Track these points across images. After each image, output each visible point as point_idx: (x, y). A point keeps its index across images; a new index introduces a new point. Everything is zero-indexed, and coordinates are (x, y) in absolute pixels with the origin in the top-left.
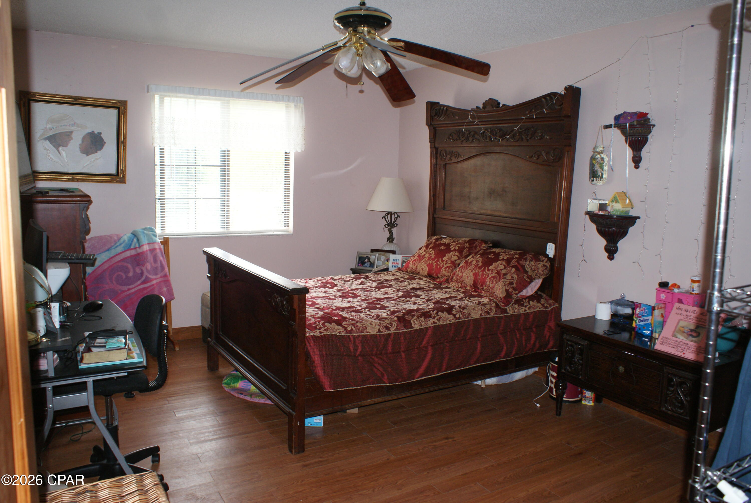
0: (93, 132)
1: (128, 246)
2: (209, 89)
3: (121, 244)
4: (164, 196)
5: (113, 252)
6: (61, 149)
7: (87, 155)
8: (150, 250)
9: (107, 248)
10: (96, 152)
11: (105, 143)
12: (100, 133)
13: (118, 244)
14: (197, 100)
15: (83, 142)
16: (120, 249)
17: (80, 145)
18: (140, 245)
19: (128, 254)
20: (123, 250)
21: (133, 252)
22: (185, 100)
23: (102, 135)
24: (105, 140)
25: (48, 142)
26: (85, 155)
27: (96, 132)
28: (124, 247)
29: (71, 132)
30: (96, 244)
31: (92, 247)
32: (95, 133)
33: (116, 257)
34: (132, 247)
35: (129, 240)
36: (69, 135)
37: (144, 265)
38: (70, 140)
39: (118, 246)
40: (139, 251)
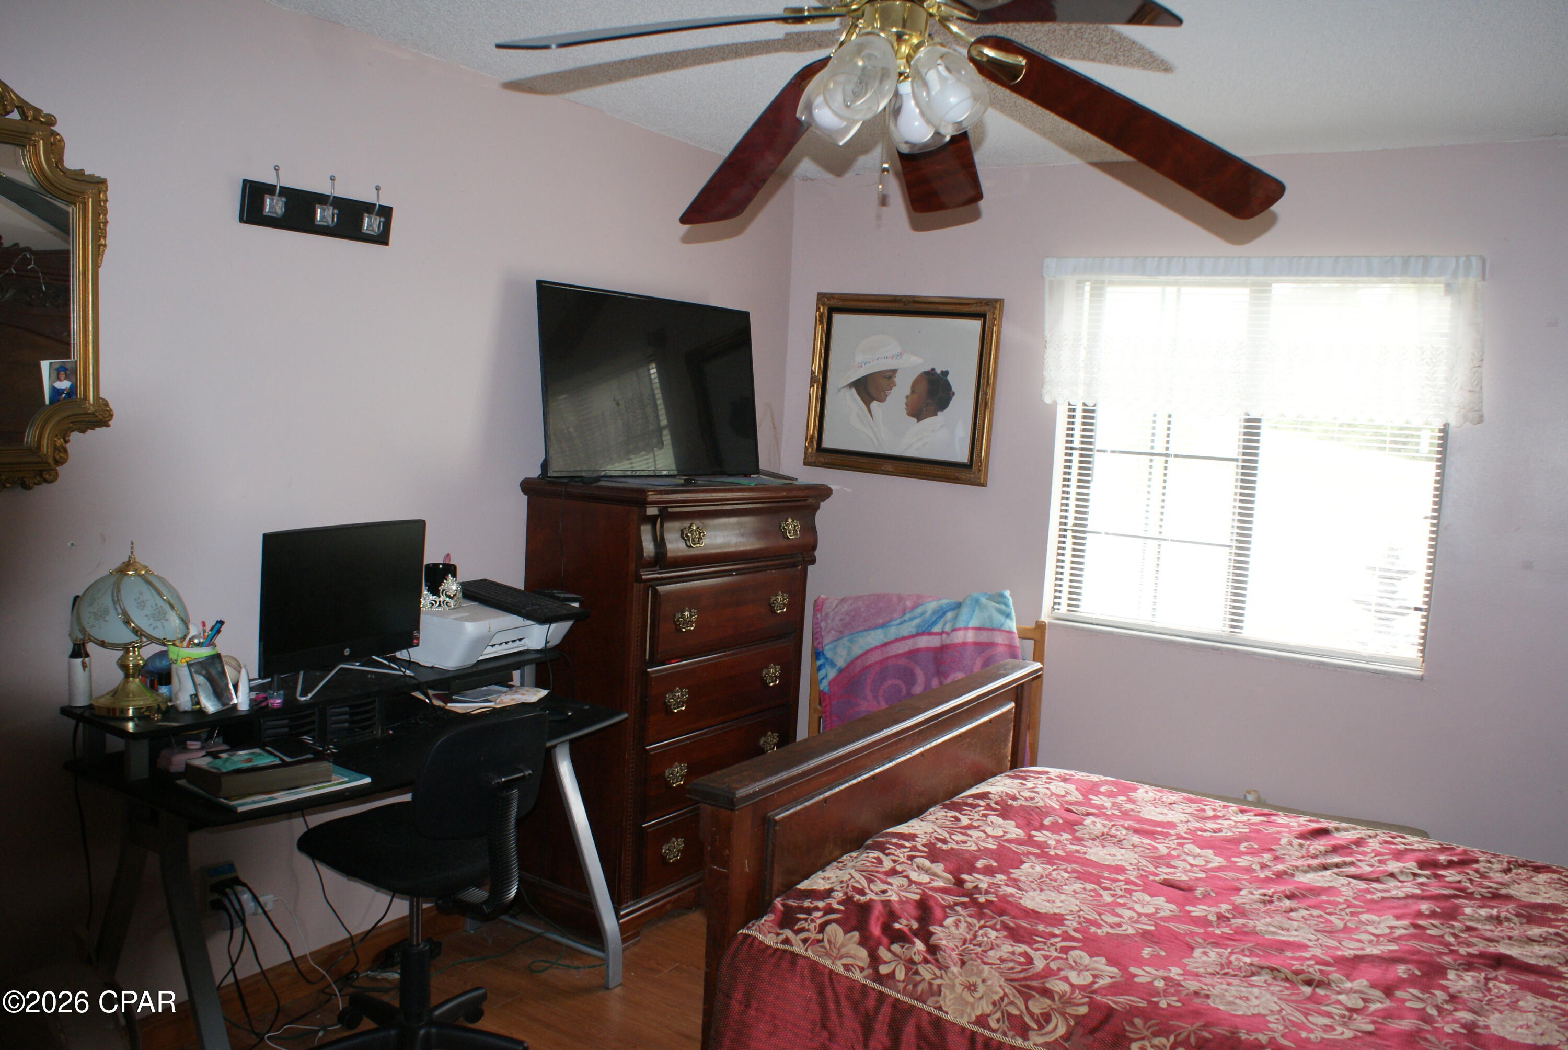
0: (933, 370)
1: (926, 626)
2: (1185, 258)
3: (911, 619)
4: (1085, 526)
5: (893, 632)
6: (875, 405)
7: (919, 420)
8: (977, 644)
9: (881, 621)
10: (936, 414)
11: (954, 394)
12: (945, 373)
13: (907, 617)
14: (1185, 290)
15: (913, 391)
16: (909, 628)
17: (907, 397)
18: (955, 627)
19: (923, 642)
20: (914, 631)
21: (934, 642)
22: (1158, 289)
23: (949, 378)
24: (954, 389)
25: (854, 391)
26: (915, 420)
27: (938, 371)
28: (918, 626)
29: (894, 371)
30: (863, 609)
31: (852, 614)
32: (936, 373)
33: (894, 644)
34: (937, 629)
35: (934, 613)
36: (890, 378)
37: (948, 675)
38: (891, 389)
39: (905, 621)
40: (946, 640)
